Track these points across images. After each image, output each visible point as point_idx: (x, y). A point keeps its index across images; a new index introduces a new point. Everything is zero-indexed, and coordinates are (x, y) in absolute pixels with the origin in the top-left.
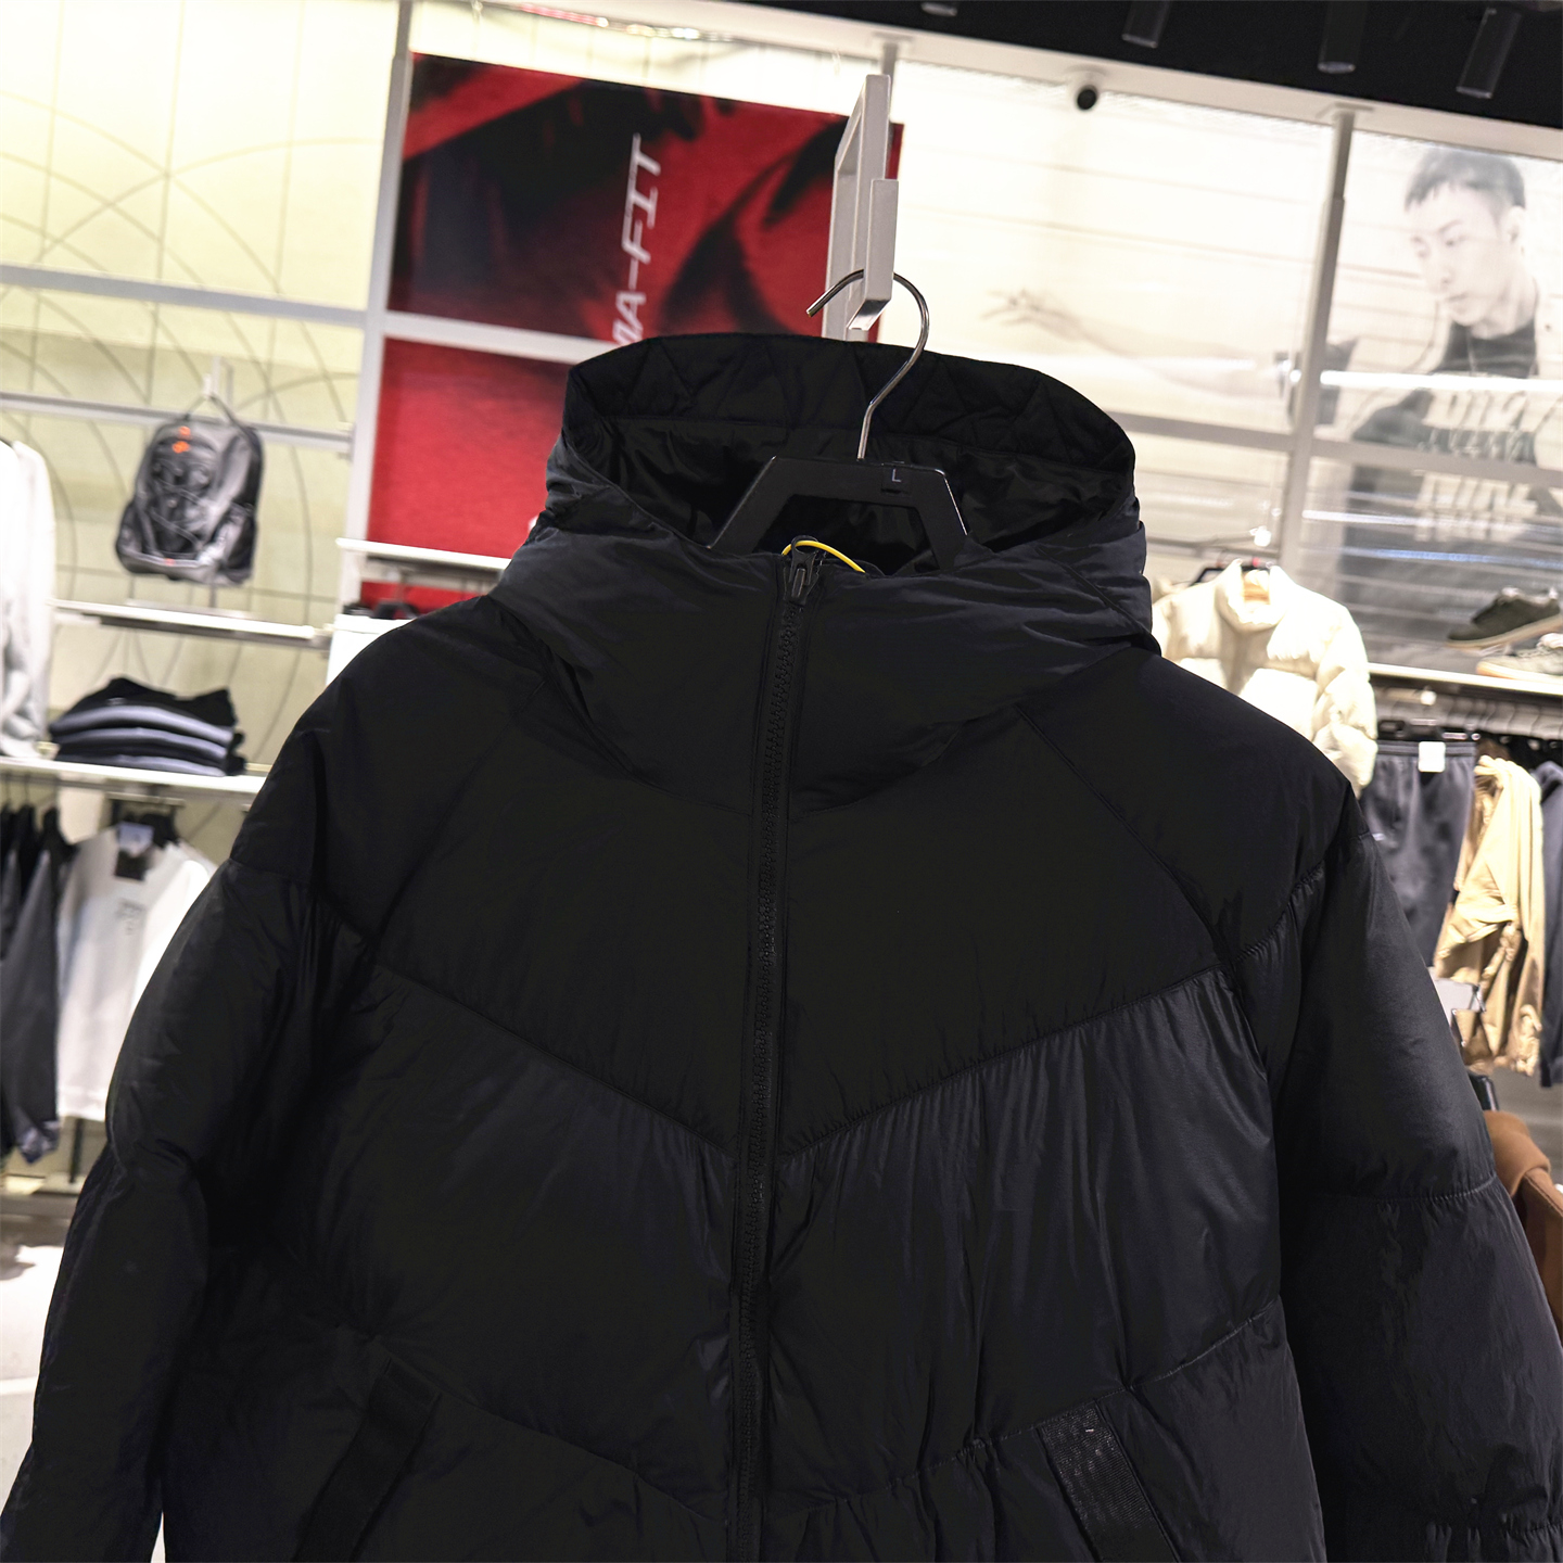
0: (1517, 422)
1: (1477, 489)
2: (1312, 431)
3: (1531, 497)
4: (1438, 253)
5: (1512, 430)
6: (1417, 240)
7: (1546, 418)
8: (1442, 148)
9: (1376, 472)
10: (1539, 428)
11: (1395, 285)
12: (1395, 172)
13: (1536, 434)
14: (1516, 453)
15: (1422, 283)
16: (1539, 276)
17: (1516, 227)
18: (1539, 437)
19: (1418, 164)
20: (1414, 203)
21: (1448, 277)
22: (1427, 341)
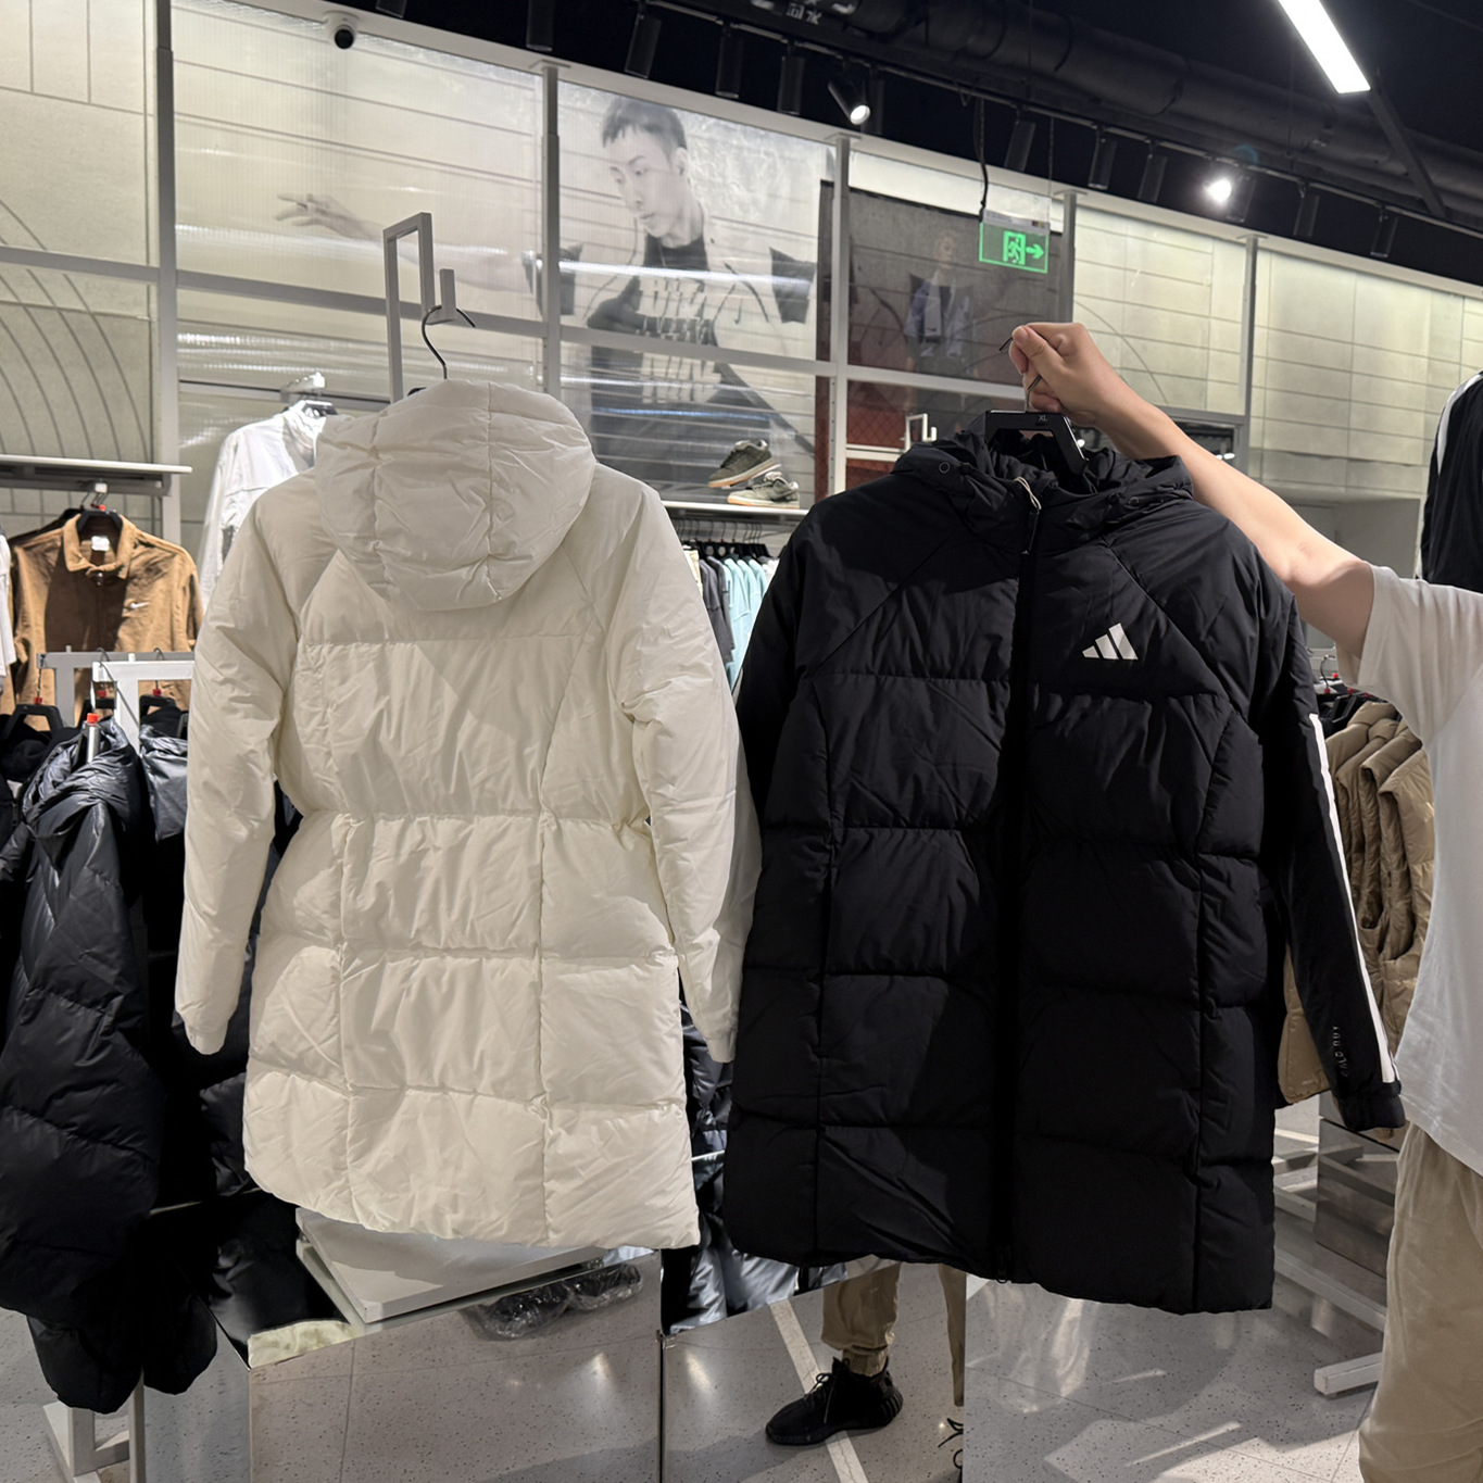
0: (700, 313)
1: (681, 363)
2: (559, 320)
3: (717, 370)
4: (631, 181)
5: (698, 319)
6: (615, 169)
7: (720, 309)
8: (623, 98)
9: (609, 352)
10: (716, 317)
11: (603, 203)
12: (592, 113)
13: (714, 321)
14: (702, 336)
15: (622, 203)
16: (702, 201)
17: (682, 163)
18: (716, 324)
19: (609, 110)
20: (609, 140)
21: (640, 199)
22: (632, 248)
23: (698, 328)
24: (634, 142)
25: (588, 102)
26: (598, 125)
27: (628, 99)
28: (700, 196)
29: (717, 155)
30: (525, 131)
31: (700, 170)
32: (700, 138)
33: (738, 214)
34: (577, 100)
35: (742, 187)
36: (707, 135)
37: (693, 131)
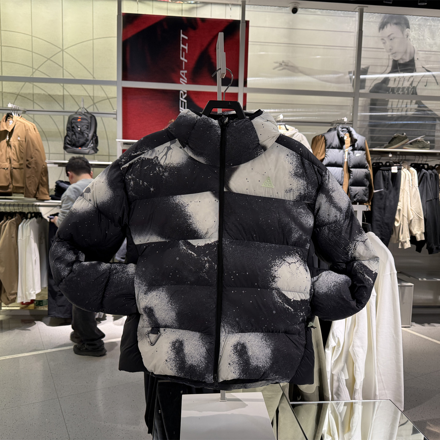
0: (411, 84)
3: (416, 103)
5: (410, 86)
6: (383, 39)
7: (419, 83)
8: (387, 15)
9: (377, 100)
11: (378, 51)
12: (376, 22)
13: (416, 87)
14: (411, 92)
15: (384, 50)
16: (415, 46)
17: (408, 34)
18: (417, 88)
19: (381, 20)
20: (381, 30)
21: (391, 48)
22: (387, 65)
23: (410, 89)
24: (390, 29)
25: (374, 18)
26: (377, 25)
27: (389, 15)
28: (414, 44)
29: (421, 29)
30: (352, 31)
31: (414, 35)
32: (415, 24)
33: (428, 48)
34: (370, 18)
35: (430, 39)
36: (418, 23)
37: (412, 22)
